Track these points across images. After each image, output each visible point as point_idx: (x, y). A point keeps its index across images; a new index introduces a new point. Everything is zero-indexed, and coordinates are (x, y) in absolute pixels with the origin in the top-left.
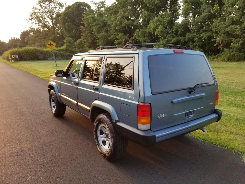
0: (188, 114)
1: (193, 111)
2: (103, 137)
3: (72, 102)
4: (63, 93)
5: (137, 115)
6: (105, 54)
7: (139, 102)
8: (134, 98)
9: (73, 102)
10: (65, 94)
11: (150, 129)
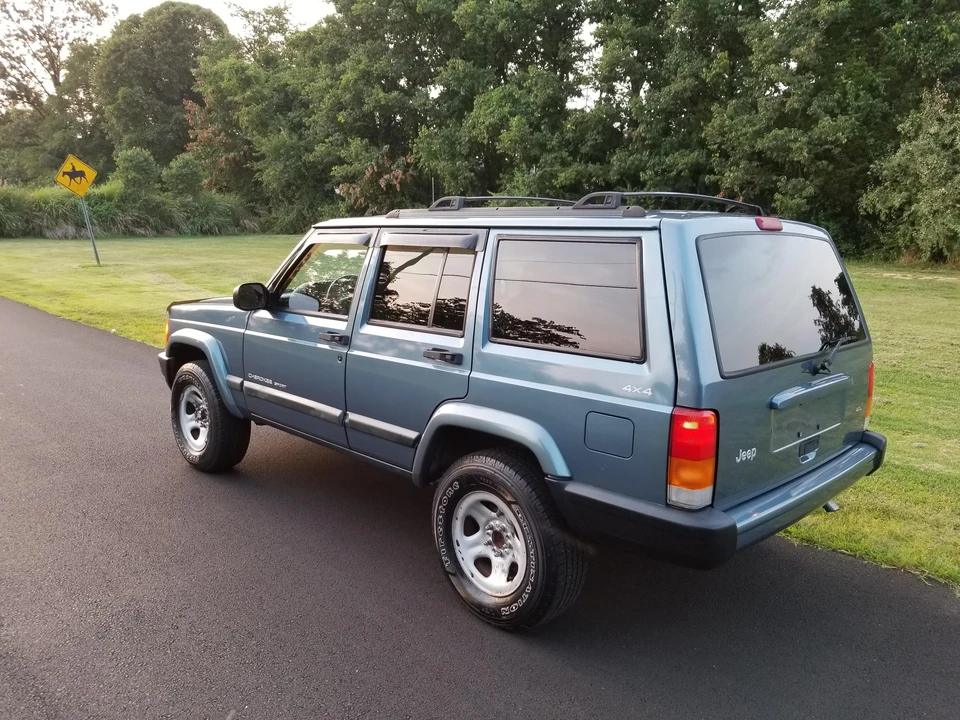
0: (804, 449)
1: (818, 436)
2: (476, 544)
3: (312, 413)
4: (256, 377)
5: (670, 453)
6: (489, 228)
7: (675, 405)
8: (650, 393)
9: (320, 412)
10: (270, 382)
11: (711, 506)
